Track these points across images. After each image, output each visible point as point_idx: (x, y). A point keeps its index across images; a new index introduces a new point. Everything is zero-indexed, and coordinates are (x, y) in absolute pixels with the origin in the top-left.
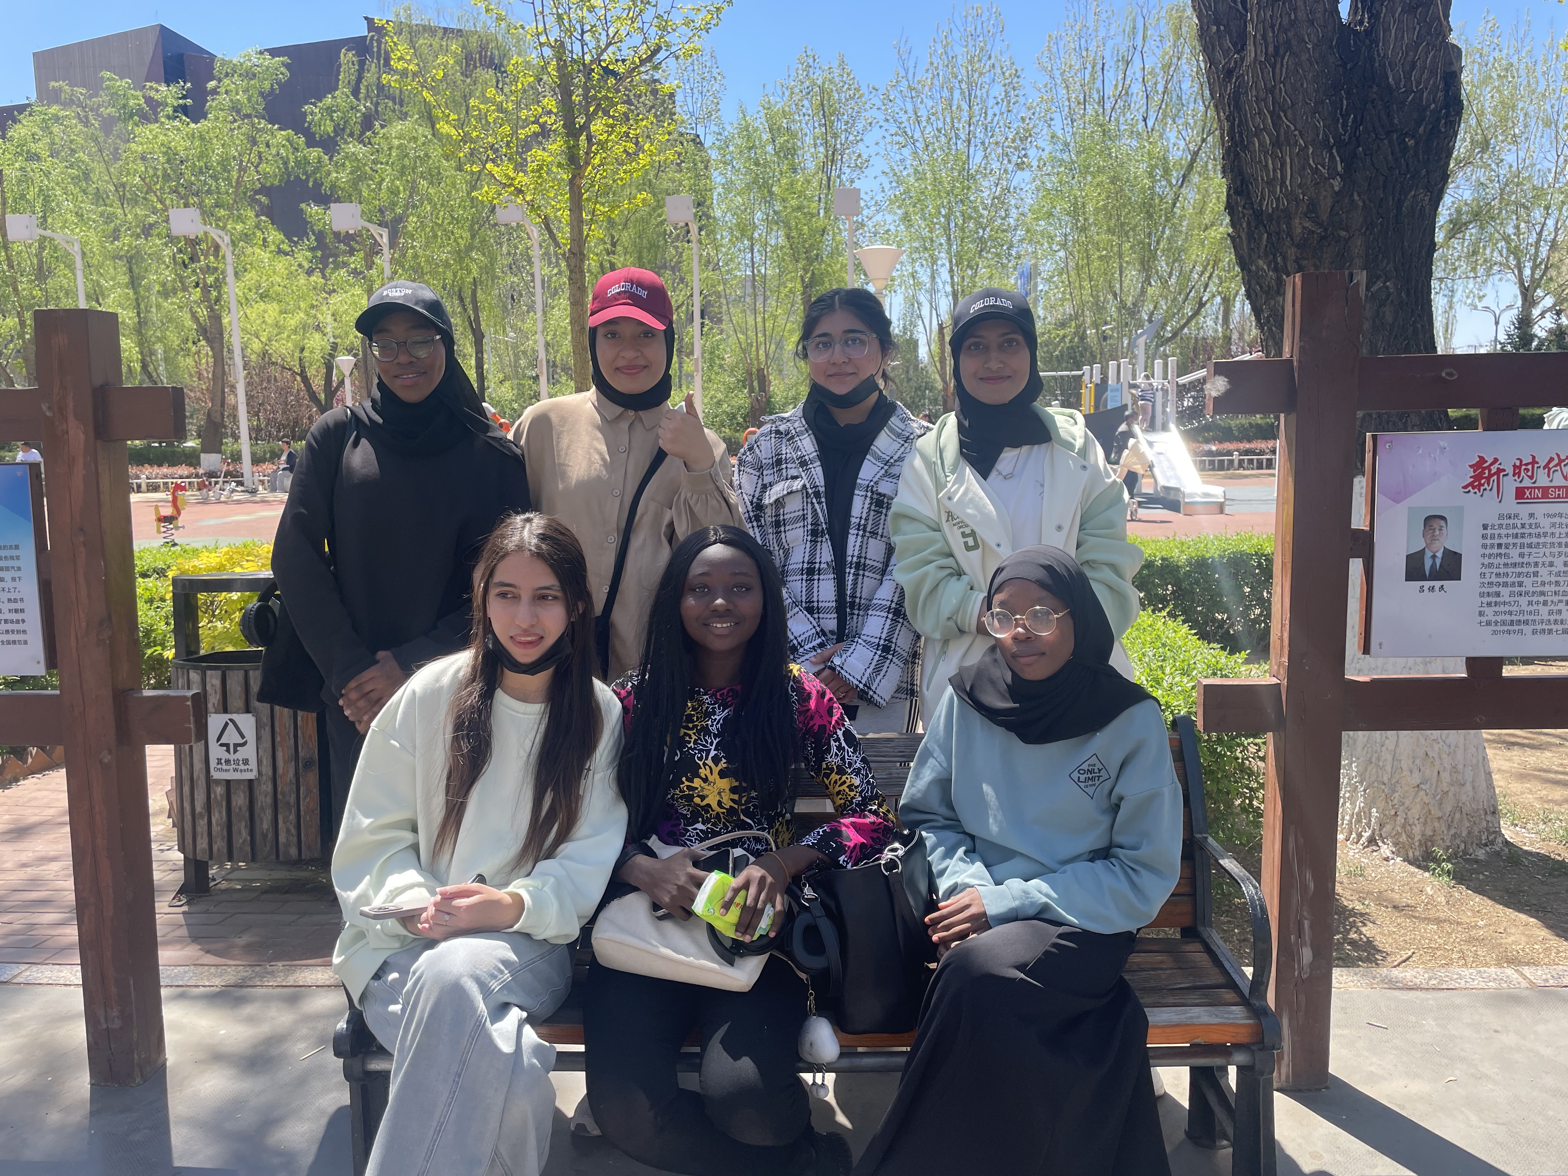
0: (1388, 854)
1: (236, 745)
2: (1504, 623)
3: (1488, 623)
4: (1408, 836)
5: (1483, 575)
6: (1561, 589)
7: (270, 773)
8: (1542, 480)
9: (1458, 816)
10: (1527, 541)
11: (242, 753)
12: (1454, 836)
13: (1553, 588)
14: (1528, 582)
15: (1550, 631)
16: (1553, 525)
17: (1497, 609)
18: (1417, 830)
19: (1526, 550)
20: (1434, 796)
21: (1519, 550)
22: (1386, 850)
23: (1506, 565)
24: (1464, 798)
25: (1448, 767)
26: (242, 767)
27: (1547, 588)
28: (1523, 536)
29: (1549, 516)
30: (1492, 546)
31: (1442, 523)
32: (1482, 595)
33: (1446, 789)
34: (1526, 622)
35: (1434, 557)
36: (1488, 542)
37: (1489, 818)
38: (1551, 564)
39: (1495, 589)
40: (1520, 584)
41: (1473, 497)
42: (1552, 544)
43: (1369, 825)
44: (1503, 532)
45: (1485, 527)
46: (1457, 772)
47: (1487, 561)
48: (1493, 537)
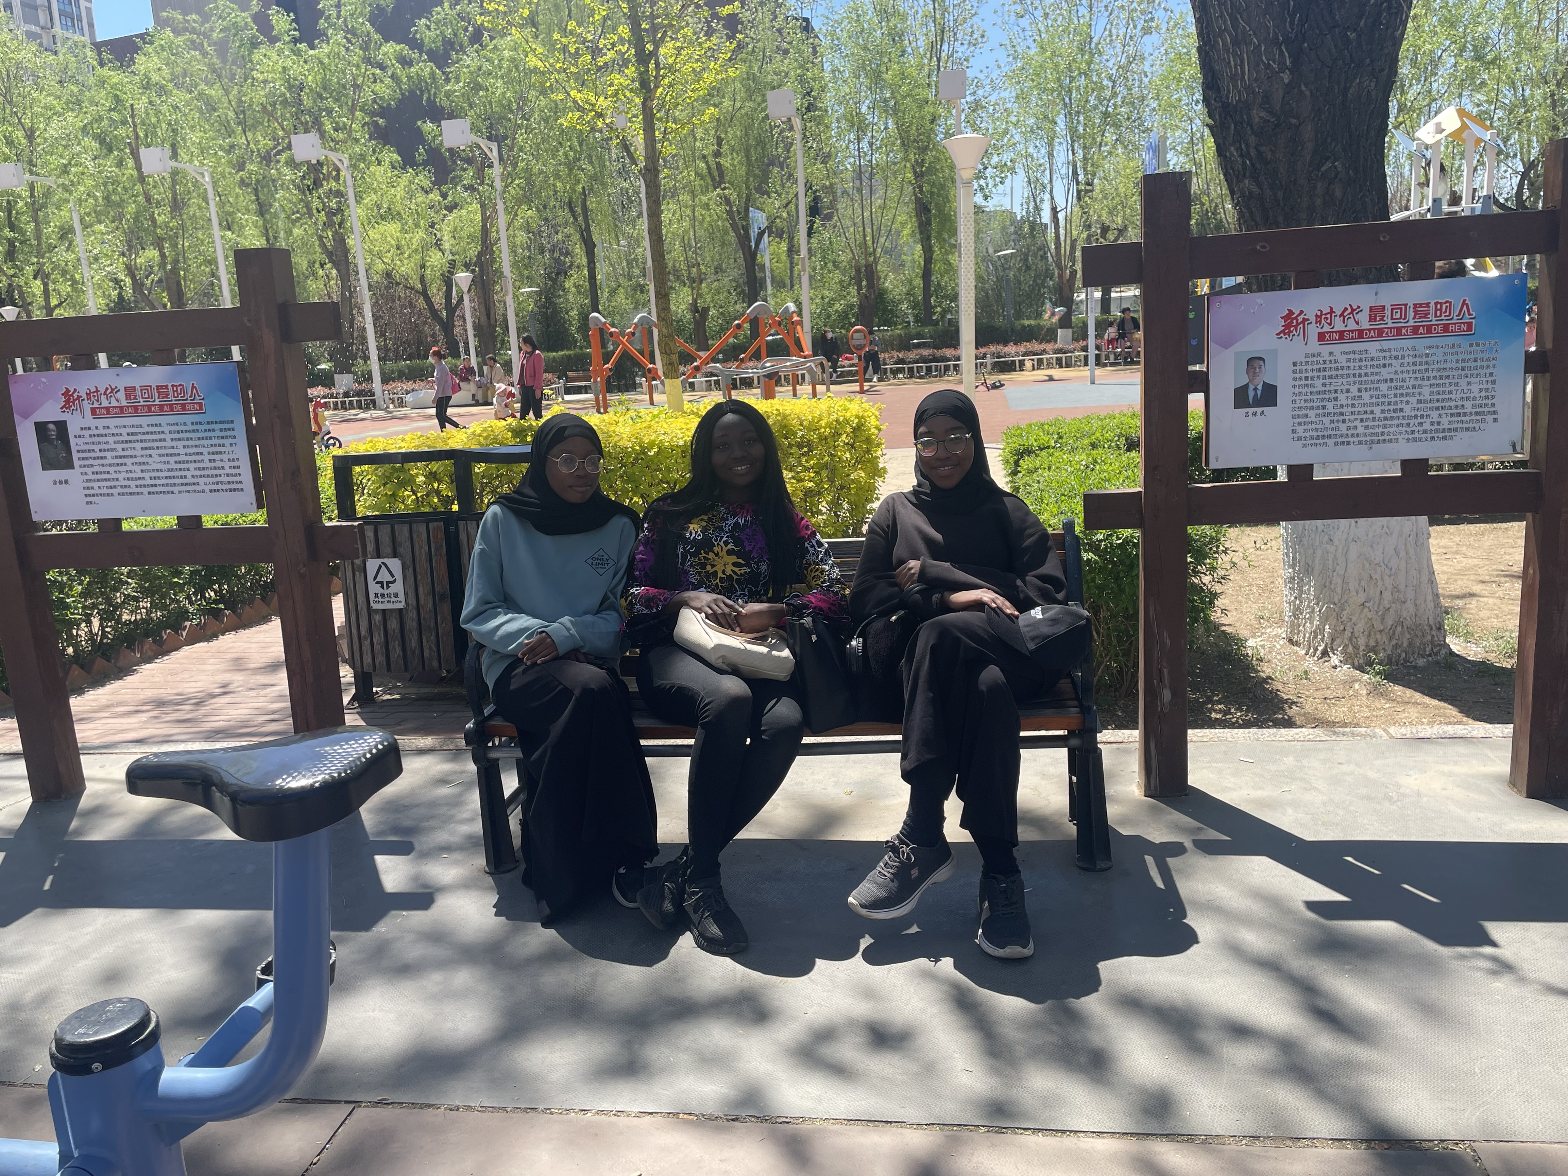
0: (1337, 663)
1: (388, 583)
2: (1312, 438)
3: (1300, 439)
4: (1354, 647)
5: (1294, 401)
6: (1356, 410)
7: (415, 603)
8: (1339, 325)
9: (1399, 629)
10: (1328, 373)
11: (393, 588)
12: (1396, 646)
13: (1350, 409)
14: (1330, 406)
15: (1348, 443)
16: (1348, 360)
17: (1306, 427)
18: (1362, 642)
19: (1328, 381)
20: (1377, 612)
21: (1322, 381)
22: (1335, 660)
23: (1312, 393)
24: (1405, 614)
25: (1390, 587)
26: (393, 599)
27: (1345, 410)
28: (1325, 370)
29: (1345, 353)
30: (1301, 378)
31: (1261, 363)
32: (1294, 417)
33: (1388, 606)
34: (1329, 437)
35: (1255, 389)
36: (1298, 375)
37: (1434, 633)
38: (1348, 391)
39: (1304, 412)
40: (1324, 407)
41: (1285, 341)
42: (1348, 376)
43: (1323, 641)
44: (1309, 367)
45: (1295, 364)
46: (1398, 591)
47: (1297, 390)
48: (1301, 371)
